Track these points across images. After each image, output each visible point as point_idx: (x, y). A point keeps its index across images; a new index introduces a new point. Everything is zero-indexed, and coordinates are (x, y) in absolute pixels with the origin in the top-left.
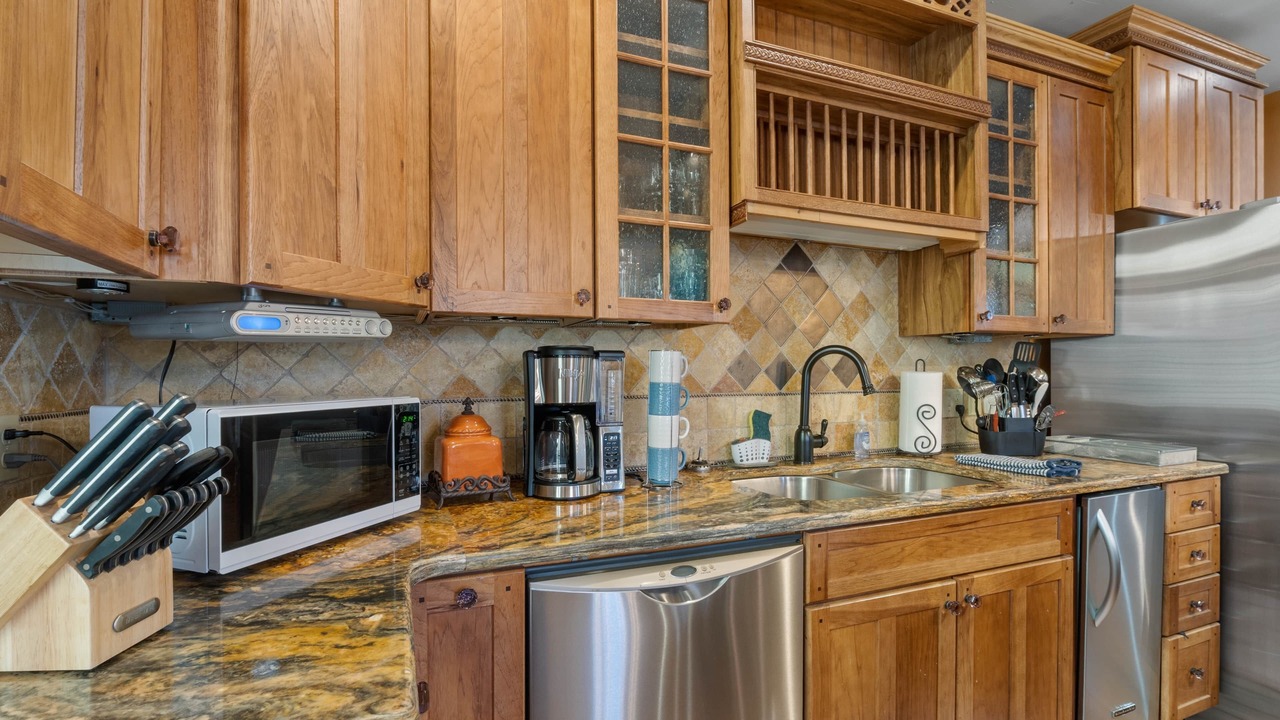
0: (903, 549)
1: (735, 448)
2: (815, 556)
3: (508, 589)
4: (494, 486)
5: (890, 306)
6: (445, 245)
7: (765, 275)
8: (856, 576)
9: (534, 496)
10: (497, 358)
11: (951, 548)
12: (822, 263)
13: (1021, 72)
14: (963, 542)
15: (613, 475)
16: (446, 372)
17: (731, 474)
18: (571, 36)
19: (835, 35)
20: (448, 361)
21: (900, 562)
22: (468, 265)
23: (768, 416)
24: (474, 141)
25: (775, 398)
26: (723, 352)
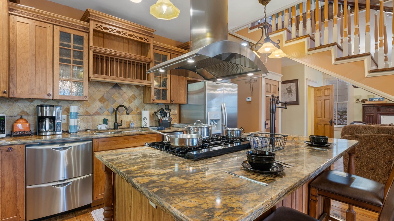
0: (117, 142)
1: (98, 126)
2: (95, 143)
3: (20, 148)
4: (27, 133)
5: (141, 97)
6: (13, 84)
7: (108, 90)
8: (106, 147)
9: (38, 135)
10: (33, 107)
11: (129, 142)
12: (123, 88)
13: (164, 52)
14: (132, 141)
15: (59, 131)
16: (18, 110)
17: (96, 132)
18: (47, 43)
19: (124, 41)
20: (19, 107)
21: (117, 144)
22: (19, 88)
23: (107, 120)
24: (21, 63)
25: (110, 116)
26: (96, 106)
